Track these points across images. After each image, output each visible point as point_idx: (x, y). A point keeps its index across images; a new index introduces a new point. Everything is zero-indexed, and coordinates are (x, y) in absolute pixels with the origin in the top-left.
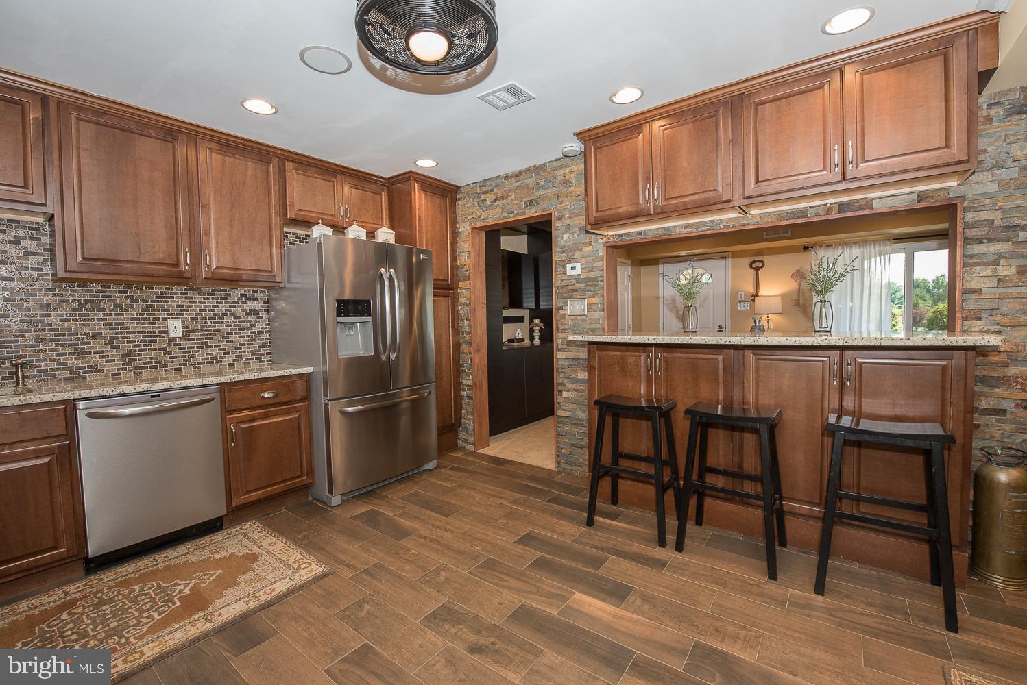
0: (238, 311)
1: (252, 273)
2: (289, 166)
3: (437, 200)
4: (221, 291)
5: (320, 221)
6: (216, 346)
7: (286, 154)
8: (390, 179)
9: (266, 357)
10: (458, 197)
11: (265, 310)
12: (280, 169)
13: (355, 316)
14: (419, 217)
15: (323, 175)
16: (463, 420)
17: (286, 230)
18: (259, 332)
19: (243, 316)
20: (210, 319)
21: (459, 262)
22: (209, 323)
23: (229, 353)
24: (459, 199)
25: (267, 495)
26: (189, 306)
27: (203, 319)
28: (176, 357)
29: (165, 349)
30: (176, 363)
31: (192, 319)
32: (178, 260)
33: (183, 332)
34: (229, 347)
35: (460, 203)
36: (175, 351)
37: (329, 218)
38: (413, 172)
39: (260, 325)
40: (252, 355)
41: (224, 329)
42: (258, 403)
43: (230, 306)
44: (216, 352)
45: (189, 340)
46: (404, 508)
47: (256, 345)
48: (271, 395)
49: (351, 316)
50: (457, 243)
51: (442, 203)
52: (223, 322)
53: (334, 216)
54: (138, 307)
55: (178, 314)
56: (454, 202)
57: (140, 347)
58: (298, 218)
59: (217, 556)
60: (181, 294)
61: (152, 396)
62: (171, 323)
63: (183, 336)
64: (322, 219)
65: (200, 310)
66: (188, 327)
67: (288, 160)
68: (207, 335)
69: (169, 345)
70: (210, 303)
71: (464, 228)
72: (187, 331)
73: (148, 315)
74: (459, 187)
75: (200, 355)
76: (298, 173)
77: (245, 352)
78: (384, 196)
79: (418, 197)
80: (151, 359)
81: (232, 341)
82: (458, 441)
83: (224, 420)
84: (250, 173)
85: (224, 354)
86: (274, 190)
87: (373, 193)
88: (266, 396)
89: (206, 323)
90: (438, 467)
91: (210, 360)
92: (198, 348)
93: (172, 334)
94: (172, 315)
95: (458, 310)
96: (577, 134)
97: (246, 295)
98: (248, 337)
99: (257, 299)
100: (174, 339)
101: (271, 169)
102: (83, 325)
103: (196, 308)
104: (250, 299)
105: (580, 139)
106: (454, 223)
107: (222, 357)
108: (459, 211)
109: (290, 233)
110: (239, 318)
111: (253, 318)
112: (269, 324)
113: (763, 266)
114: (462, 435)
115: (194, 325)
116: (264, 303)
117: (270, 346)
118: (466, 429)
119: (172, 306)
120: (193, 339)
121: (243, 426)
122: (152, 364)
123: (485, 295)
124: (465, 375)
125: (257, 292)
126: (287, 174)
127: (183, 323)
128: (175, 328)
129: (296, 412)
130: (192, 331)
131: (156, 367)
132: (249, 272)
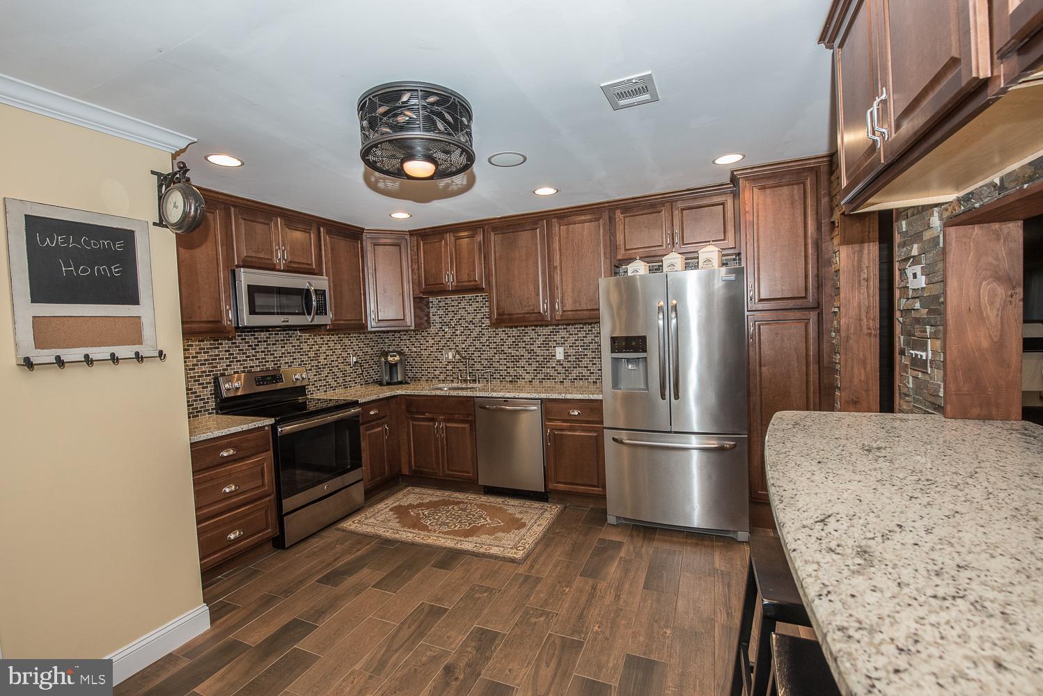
2: (619, 215)
5: (638, 257)
6: (585, 367)
12: (609, 220)
13: (628, 352)
20: (581, 346)
21: (833, 266)
22: (581, 350)
23: (593, 373)
26: (568, 338)
27: (576, 346)
28: (560, 373)
29: (555, 367)
30: (560, 377)
31: (570, 346)
33: (565, 356)
34: (593, 369)
36: (560, 369)
37: (657, 248)
41: (589, 354)
42: (566, 417)
44: (585, 372)
45: (568, 362)
48: (577, 413)
49: (625, 352)
52: (589, 349)
53: (661, 246)
54: (541, 339)
55: (562, 343)
57: (541, 366)
58: (626, 258)
60: (564, 329)
61: (504, 401)
62: (558, 349)
63: (565, 359)
64: (640, 254)
65: (575, 340)
66: (567, 353)
67: (617, 209)
68: (579, 358)
69: (557, 365)
70: (582, 334)
72: (567, 356)
73: (546, 344)
75: (575, 373)
76: (624, 217)
79: (749, 197)
80: (547, 373)
81: (595, 364)
83: (543, 425)
84: (586, 232)
85: (590, 373)
87: (713, 206)
88: (574, 413)
89: (578, 349)
91: (581, 378)
92: (573, 367)
93: (558, 357)
94: (558, 344)
100: (559, 361)
101: (602, 222)
102: (516, 350)
107: (589, 376)
115: (571, 351)
119: (558, 338)
120: (570, 361)
121: (557, 433)
122: (548, 377)
127: (565, 350)
128: (559, 353)
129: (596, 431)
130: (570, 356)
131: (550, 379)
132: (585, 312)
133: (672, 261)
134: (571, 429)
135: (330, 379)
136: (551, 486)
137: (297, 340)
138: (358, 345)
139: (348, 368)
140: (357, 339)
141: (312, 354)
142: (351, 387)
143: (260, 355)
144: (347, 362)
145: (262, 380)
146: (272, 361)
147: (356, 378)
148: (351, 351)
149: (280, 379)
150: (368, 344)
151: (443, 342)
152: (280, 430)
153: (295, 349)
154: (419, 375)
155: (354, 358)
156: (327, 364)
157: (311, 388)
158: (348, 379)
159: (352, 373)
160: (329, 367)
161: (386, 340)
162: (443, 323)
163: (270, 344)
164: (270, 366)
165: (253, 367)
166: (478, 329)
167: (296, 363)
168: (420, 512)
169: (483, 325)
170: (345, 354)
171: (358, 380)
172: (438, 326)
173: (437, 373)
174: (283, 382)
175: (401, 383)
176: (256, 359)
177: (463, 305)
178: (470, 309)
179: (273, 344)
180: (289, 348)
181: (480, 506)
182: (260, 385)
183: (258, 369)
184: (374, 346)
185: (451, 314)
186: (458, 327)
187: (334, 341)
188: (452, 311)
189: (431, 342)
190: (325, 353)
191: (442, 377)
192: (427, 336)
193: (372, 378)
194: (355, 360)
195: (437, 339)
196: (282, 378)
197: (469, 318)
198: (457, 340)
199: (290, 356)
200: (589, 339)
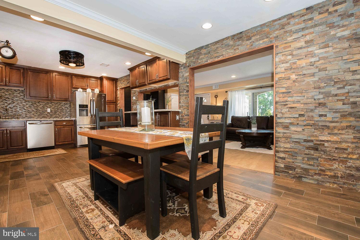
1: (64, 99)
2: (73, 77)
3: (111, 82)
4: (59, 103)
6: (58, 114)
8: (100, 77)
10: (117, 81)
12: (71, 77)
15: (82, 78)
17: (72, 89)
18: (68, 112)
19: (64, 108)
20: (56, 108)
21: (117, 96)
23: (61, 116)
25: (64, 143)
30: (49, 117)
31: (52, 108)
32: (48, 97)
36: (48, 115)
38: (103, 76)
40: (66, 117)
41: (59, 111)
42: (62, 125)
43: (61, 106)
44: (58, 116)
47: (67, 115)
50: (117, 92)
51: (112, 83)
52: (59, 109)
53: (84, 87)
54: (41, 106)
56: (116, 83)
57: (41, 114)
58: (75, 87)
60: (51, 103)
61: (40, 121)
64: (81, 88)
67: (73, 75)
68: (56, 112)
70: (57, 105)
71: (118, 88)
72: (51, 111)
73: (43, 107)
76: (76, 78)
78: (99, 81)
79: (105, 81)
80: (44, 116)
83: (55, 127)
84: (64, 79)
86: (70, 82)
87: (96, 81)
88: (64, 123)
93: (48, 112)
95: (117, 108)
96: (128, 69)
97: (65, 104)
98: (65, 113)
99: (67, 105)
100: (49, 112)
101: (69, 78)
103: (53, 106)
105: (129, 70)
106: (116, 87)
108: (118, 84)
111: (67, 109)
112: (70, 110)
113: (218, 97)
117: (70, 115)
119: (48, 106)
120: (53, 113)
121: (59, 129)
123: (124, 104)
127: (50, 109)
128: (49, 110)
129: (71, 127)
130: (53, 111)
132: (63, 99)
133: (89, 90)
134: (64, 128)
200: (59, 106)
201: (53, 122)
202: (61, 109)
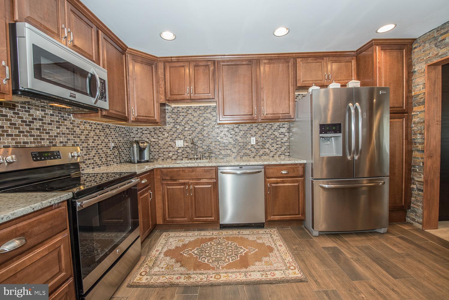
0: (276, 133)
2: (299, 60)
3: (395, 53)
4: (270, 125)
5: (313, 85)
6: (267, 148)
7: (297, 55)
8: (357, 51)
9: (287, 154)
10: (414, 47)
11: (288, 132)
12: (294, 64)
13: (331, 133)
14: (380, 68)
15: (315, 60)
16: (412, 205)
17: (296, 93)
18: (285, 142)
19: (278, 135)
20: (266, 137)
21: (413, 93)
22: (265, 139)
23: (272, 151)
24: (415, 48)
25: (282, 219)
26: (258, 132)
27: (263, 137)
28: (253, 152)
29: (250, 149)
30: (253, 155)
31: (259, 137)
32: (253, 113)
33: (256, 142)
34: (272, 149)
35: (416, 50)
36: (253, 150)
37: (319, 82)
38: (374, 40)
39: (285, 139)
40: (281, 153)
41: (271, 141)
42: (279, 175)
43: (273, 131)
44: (267, 151)
45: (258, 145)
46: (358, 255)
47: (283, 149)
48: (286, 172)
49: (329, 133)
50: (412, 80)
51: (399, 55)
52: (270, 138)
53: (321, 80)
54: (242, 133)
55: (254, 135)
56: (410, 52)
57: (242, 148)
58: (303, 85)
59: (259, 241)
60: (256, 127)
61: (240, 168)
62: (252, 138)
63: (256, 144)
64: (315, 83)
65: (262, 133)
66: (257, 140)
67: (298, 58)
68: (264, 143)
69: (251, 147)
70: (266, 130)
71: (420, 67)
73: (245, 136)
74: (415, 39)
75: (262, 152)
76: (302, 63)
77: (278, 151)
78: (354, 62)
79: (379, 55)
80: (245, 152)
81: (273, 146)
82: (407, 218)
83: (265, 181)
84: (280, 69)
85: (271, 152)
86: (291, 74)
87: (346, 62)
88: (283, 172)
89: (264, 138)
90: (388, 232)
91: (265, 154)
92: (261, 149)
93: (252, 143)
94: (252, 135)
95: (411, 127)
97: (280, 126)
98: (280, 144)
99: (284, 127)
100: (253, 145)
101: (290, 64)
104: (281, 128)
106: (410, 65)
107: (269, 153)
109: (300, 95)
110: (277, 136)
111: (283, 136)
112: (289, 139)
114: (411, 214)
115: (260, 139)
116: (287, 129)
117: (289, 149)
118: (414, 211)
119: (252, 132)
120: (259, 145)
121: (273, 185)
124: (415, 173)
125: (284, 124)
126: (298, 64)
129: (297, 182)
130: (259, 142)
131: (247, 156)
133: (335, 85)
134: (283, 182)
135: (96, 158)
136: (269, 219)
137: (71, 123)
138: (115, 135)
139: (108, 151)
140: (114, 131)
141: (83, 137)
142: (110, 165)
143: (35, 133)
144: (108, 146)
145: (40, 155)
146: (48, 139)
147: (114, 158)
148: (110, 138)
149: (58, 156)
150: (121, 135)
151: (175, 135)
152: (78, 204)
153: (69, 131)
154: (156, 157)
155: (113, 144)
156: (94, 147)
157: (82, 165)
158: (109, 159)
159: (111, 154)
160: (96, 149)
161: (131, 134)
162: (176, 123)
163: (45, 123)
164: (46, 143)
165: (27, 143)
166: (200, 127)
167: (70, 143)
168: (190, 252)
169: (204, 125)
170: (106, 140)
171: (115, 160)
172: (172, 125)
173: (171, 154)
174: (60, 158)
175: (147, 161)
176: (31, 136)
177: (190, 112)
178: (195, 114)
179: (49, 124)
180: (63, 129)
181: (228, 239)
182: (37, 160)
183: (33, 145)
184: (124, 137)
185: (181, 118)
186: (187, 125)
187: (99, 129)
188: (182, 116)
189: (166, 135)
190: (93, 137)
191: (174, 157)
192: (164, 131)
193: (123, 159)
194: (113, 145)
195: (171, 133)
196: (59, 155)
197: (195, 120)
198: (186, 133)
199: (65, 137)
200: (270, 133)
201: (263, 170)
202: (273, 136)
